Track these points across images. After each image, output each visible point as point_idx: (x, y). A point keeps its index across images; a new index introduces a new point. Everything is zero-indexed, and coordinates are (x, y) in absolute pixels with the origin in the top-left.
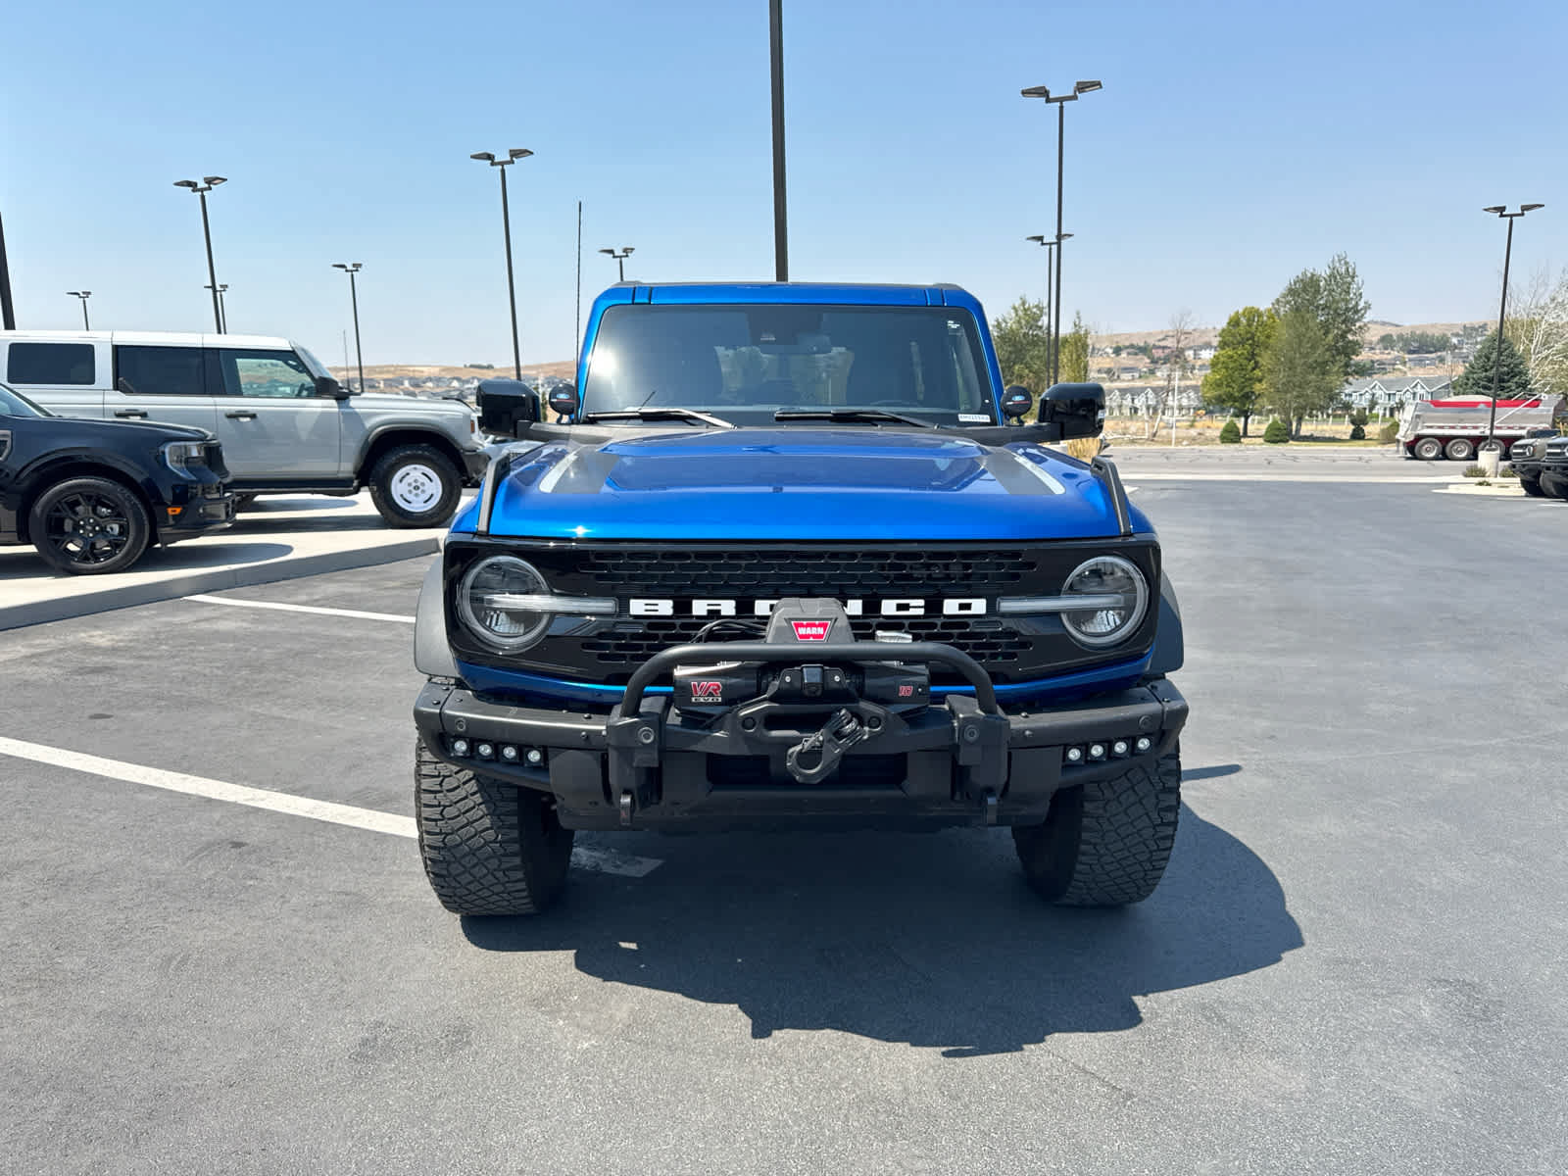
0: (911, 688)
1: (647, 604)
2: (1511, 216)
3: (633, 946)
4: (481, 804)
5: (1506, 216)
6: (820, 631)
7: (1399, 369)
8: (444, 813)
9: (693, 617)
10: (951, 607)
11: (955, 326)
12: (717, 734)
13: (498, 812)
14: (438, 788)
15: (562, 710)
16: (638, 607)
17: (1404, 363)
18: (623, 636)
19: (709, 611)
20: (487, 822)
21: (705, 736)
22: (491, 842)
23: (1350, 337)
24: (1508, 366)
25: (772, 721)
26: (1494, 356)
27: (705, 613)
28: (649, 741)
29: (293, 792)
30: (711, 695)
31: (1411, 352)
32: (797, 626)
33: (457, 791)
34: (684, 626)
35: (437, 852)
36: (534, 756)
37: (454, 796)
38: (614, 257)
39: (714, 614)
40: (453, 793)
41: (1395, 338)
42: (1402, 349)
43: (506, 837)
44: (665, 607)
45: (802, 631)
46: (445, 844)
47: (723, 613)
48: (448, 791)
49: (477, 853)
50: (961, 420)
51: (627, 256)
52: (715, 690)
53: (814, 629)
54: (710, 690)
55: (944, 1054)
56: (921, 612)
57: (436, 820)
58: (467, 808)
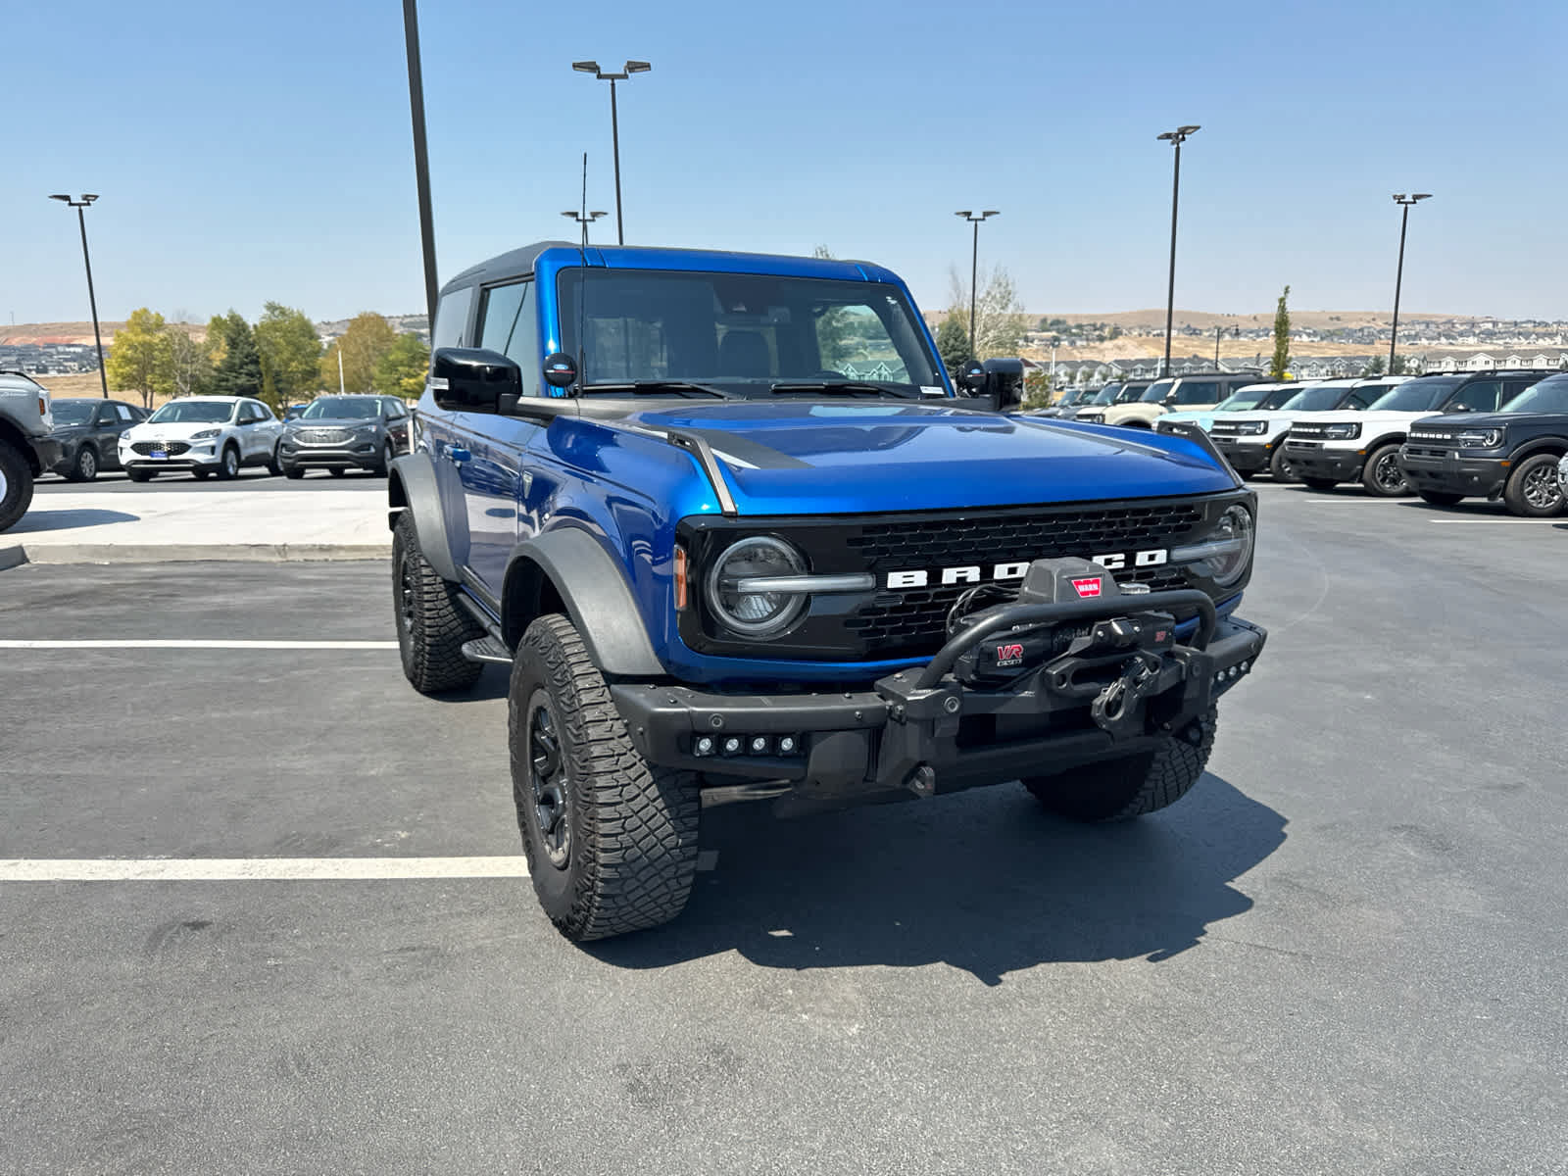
0: (1164, 633)
1: (905, 577)
2: (976, 220)
3: (784, 933)
4: (663, 809)
5: (972, 220)
6: (1095, 587)
7: (862, 353)
8: (626, 825)
9: (942, 585)
10: (1142, 559)
11: (894, 302)
12: (1023, 695)
13: (681, 815)
14: (618, 799)
15: (811, 693)
16: (895, 580)
17: (865, 348)
18: (883, 610)
19: (958, 579)
20: (669, 828)
21: (1010, 699)
22: (672, 849)
23: (834, 324)
24: (962, 350)
25: (1080, 676)
26: (951, 342)
27: (954, 581)
28: (955, 709)
29: (193, 855)
30: (1014, 657)
31: (870, 338)
32: (1078, 584)
33: (638, 799)
34: (937, 595)
35: (614, 870)
36: (787, 744)
37: (636, 805)
38: (71, 204)
39: (961, 581)
40: (633, 803)
41: (856, 325)
42: (863, 336)
43: (687, 840)
44: (920, 578)
45: (1082, 588)
46: (625, 859)
47: (969, 580)
48: (628, 801)
49: (656, 864)
50: (924, 391)
51: (89, 204)
52: (1017, 652)
53: (1090, 586)
54: (1014, 653)
55: (1150, 959)
56: (1121, 565)
57: (616, 835)
58: (649, 816)
